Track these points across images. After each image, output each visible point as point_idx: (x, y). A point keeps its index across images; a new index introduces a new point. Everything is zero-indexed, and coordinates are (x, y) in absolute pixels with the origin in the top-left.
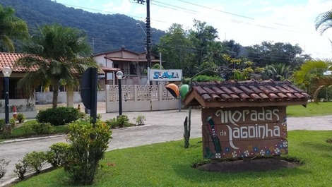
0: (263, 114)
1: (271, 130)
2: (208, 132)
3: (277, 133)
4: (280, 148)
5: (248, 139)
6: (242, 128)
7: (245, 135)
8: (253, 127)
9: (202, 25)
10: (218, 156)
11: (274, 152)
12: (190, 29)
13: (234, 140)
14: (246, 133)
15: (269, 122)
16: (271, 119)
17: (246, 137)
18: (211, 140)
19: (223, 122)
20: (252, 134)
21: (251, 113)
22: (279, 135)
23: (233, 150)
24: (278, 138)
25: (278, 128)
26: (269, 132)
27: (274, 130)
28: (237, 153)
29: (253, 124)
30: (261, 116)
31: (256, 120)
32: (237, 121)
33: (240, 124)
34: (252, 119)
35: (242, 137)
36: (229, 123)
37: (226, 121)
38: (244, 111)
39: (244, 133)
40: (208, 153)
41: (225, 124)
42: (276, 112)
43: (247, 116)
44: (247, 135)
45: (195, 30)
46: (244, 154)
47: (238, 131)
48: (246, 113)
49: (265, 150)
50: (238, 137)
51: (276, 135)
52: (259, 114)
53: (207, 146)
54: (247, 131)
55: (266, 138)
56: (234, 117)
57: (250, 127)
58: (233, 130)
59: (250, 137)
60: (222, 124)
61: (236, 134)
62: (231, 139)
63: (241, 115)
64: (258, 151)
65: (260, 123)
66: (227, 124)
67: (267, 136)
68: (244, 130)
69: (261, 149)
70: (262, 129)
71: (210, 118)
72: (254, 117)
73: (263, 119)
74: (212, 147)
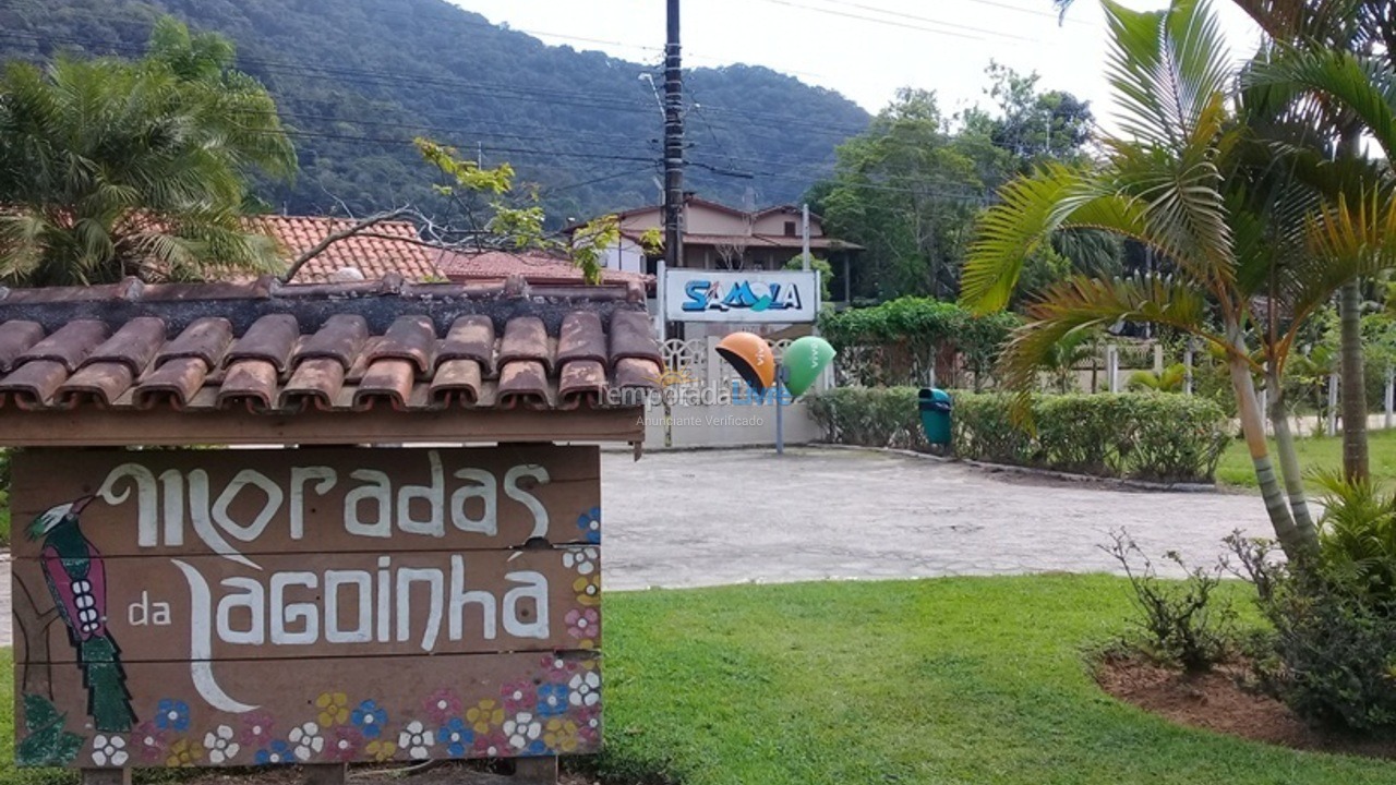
0: (436, 494)
1: (486, 599)
2: (47, 602)
3: (526, 612)
4: (542, 713)
5: (322, 654)
6: (280, 580)
7: (299, 625)
8: (363, 578)
9: (1019, 89)
10: (109, 750)
11: (498, 737)
12: (970, 106)
13: (223, 657)
14: (310, 610)
15: (473, 547)
16: (488, 525)
17: (308, 637)
18: (62, 650)
19: (147, 537)
20: (348, 620)
21: (346, 484)
22: (539, 629)
23: (210, 717)
24: (531, 648)
25: (536, 585)
26: (473, 613)
27: (510, 599)
28: (242, 737)
29: (365, 553)
30: (420, 509)
31: (382, 529)
32: (249, 534)
33: (271, 555)
34: (353, 526)
35: (281, 637)
36: (195, 550)
37: (174, 536)
38: (299, 477)
39: (293, 612)
40: (46, 735)
41: (162, 553)
42: (527, 484)
43: (322, 509)
44: (317, 627)
45: (995, 111)
46: (286, 747)
47: (255, 600)
48: (309, 485)
49: (438, 723)
50: (255, 636)
51: (516, 628)
52: (407, 492)
53: (38, 686)
54: (317, 598)
55: (445, 650)
56: (232, 512)
57: (334, 579)
58: (218, 594)
59: (335, 636)
60: (146, 553)
61: (241, 618)
62: (201, 646)
63: (275, 495)
64: (389, 727)
65: (406, 549)
66: (177, 553)
67: (456, 632)
68: (293, 594)
69: (409, 715)
70: (420, 592)
71: (58, 513)
72: (368, 511)
73: (434, 527)
74: (70, 695)
